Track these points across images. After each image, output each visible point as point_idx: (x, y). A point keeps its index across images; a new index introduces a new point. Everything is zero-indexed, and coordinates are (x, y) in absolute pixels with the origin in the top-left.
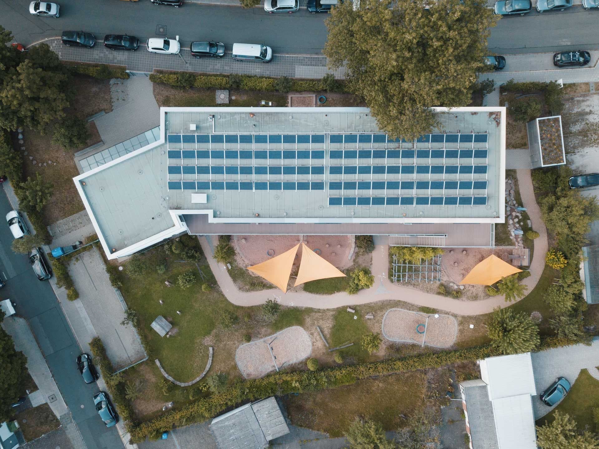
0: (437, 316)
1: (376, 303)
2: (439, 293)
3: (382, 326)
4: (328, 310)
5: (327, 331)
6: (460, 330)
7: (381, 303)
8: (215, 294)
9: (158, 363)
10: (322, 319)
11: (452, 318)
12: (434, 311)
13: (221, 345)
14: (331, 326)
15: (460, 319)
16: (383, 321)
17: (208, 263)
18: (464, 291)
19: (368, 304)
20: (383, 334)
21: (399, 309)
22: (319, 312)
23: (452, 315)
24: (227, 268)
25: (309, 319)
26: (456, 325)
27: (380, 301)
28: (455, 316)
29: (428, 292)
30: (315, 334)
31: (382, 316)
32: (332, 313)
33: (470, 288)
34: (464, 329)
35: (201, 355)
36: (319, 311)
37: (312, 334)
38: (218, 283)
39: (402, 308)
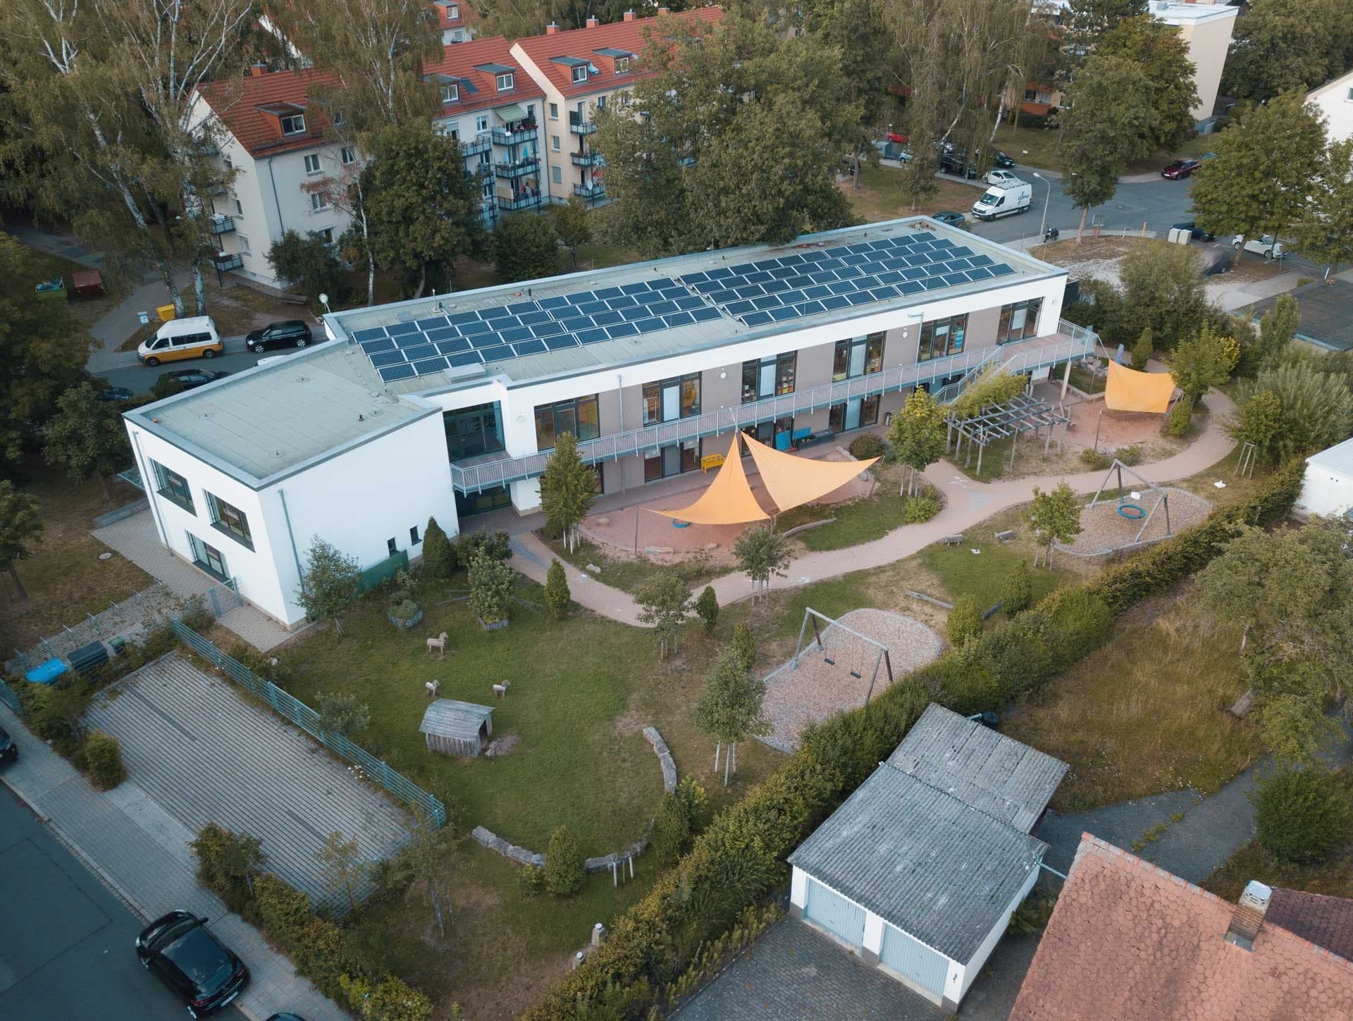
0: (1135, 496)
2: (1096, 469)
8: (590, 628)
9: (485, 835)
10: (902, 579)
12: (1122, 491)
13: (678, 718)
15: (1183, 485)
17: (532, 581)
20: (1070, 552)
22: (884, 572)
23: (1160, 486)
24: (592, 574)
28: (1169, 485)
29: (1071, 473)
30: (915, 606)
32: (914, 563)
35: (627, 765)
36: (880, 570)
37: (906, 609)
38: (583, 604)
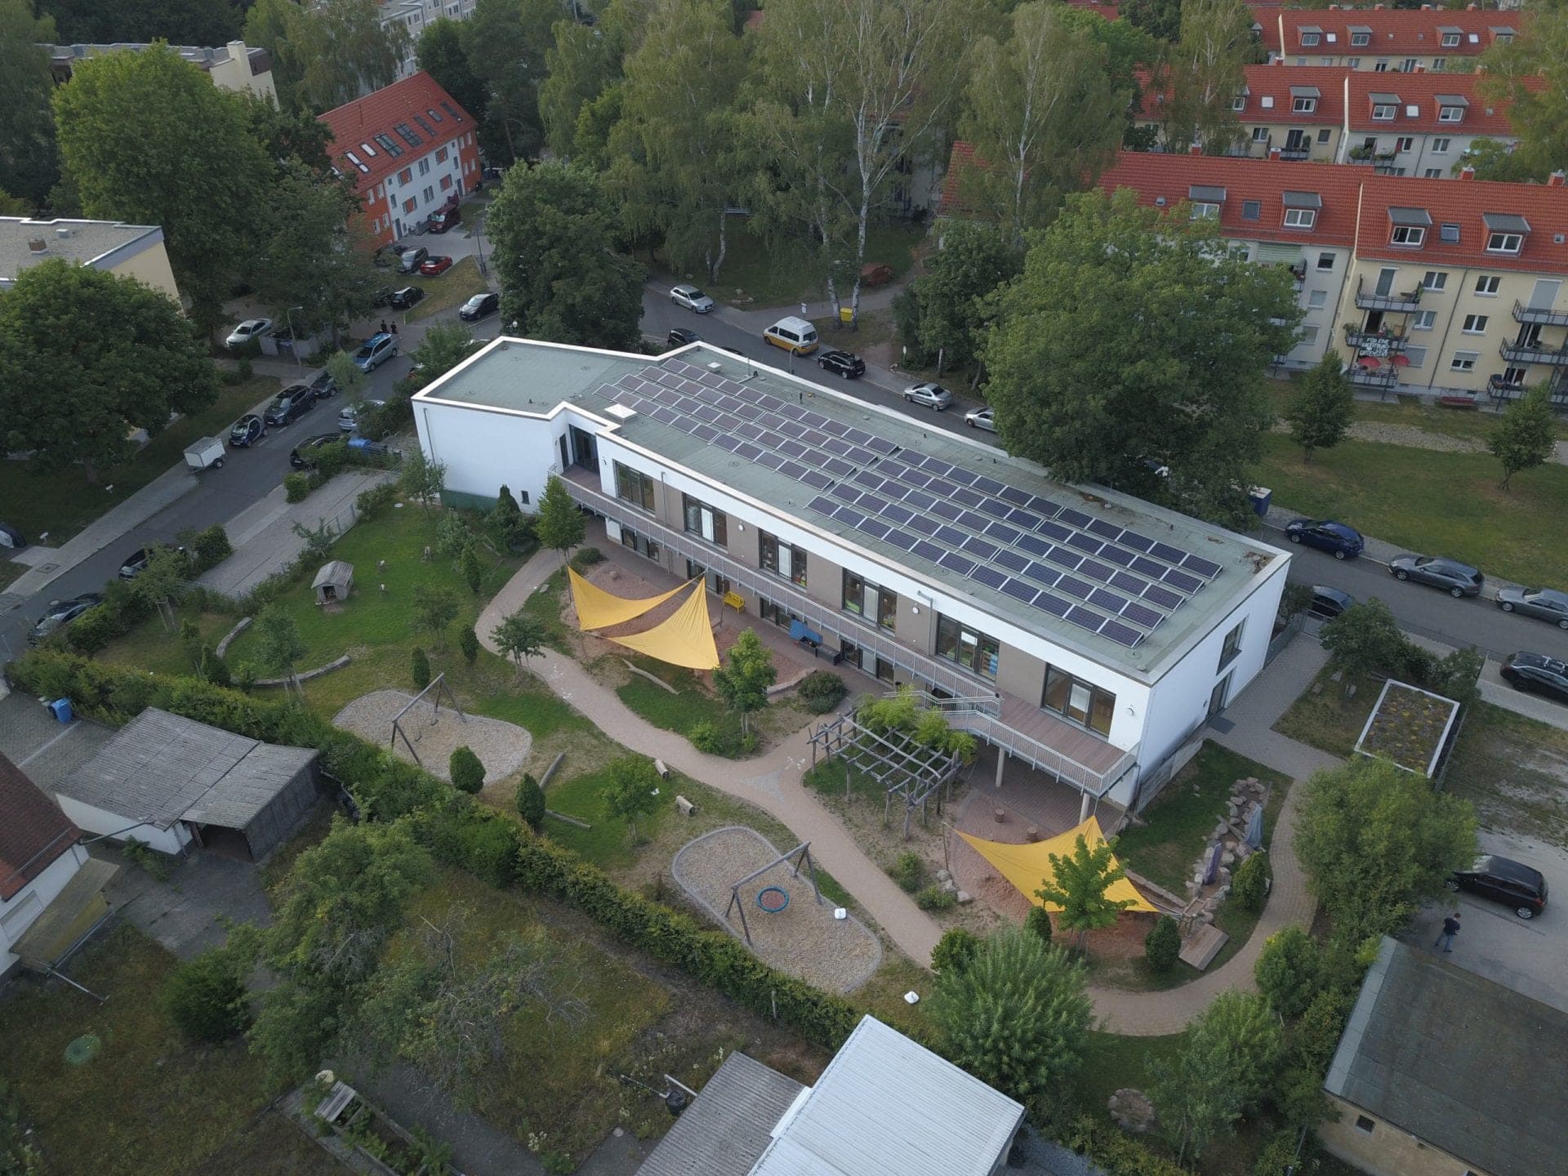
0: (840, 913)
1: (726, 798)
2: (891, 873)
3: (691, 843)
4: (619, 745)
5: (569, 773)
6: (870, 985)
7: (738, 805)
10: (588, 752)
11: (876, 949)
12: (843, 898)
13: (367, 670)
14: (589, 771)
15: (894, 960)
16: (704, 835)
18: (961, 910)
19: (710, 788)
20: (676, 858)
21: (764, 840)
22: (598, 739)
23: (882, 939)
25: (564, 736)
26: (873, 966)
27: (739, 798)
28: (888, 945)
29: (868, 853)
30: (539, 763)
31: (715, 826)
33: (984, 914)
34: (884, 990)
37: (535, 759)
39: (774, 842)
